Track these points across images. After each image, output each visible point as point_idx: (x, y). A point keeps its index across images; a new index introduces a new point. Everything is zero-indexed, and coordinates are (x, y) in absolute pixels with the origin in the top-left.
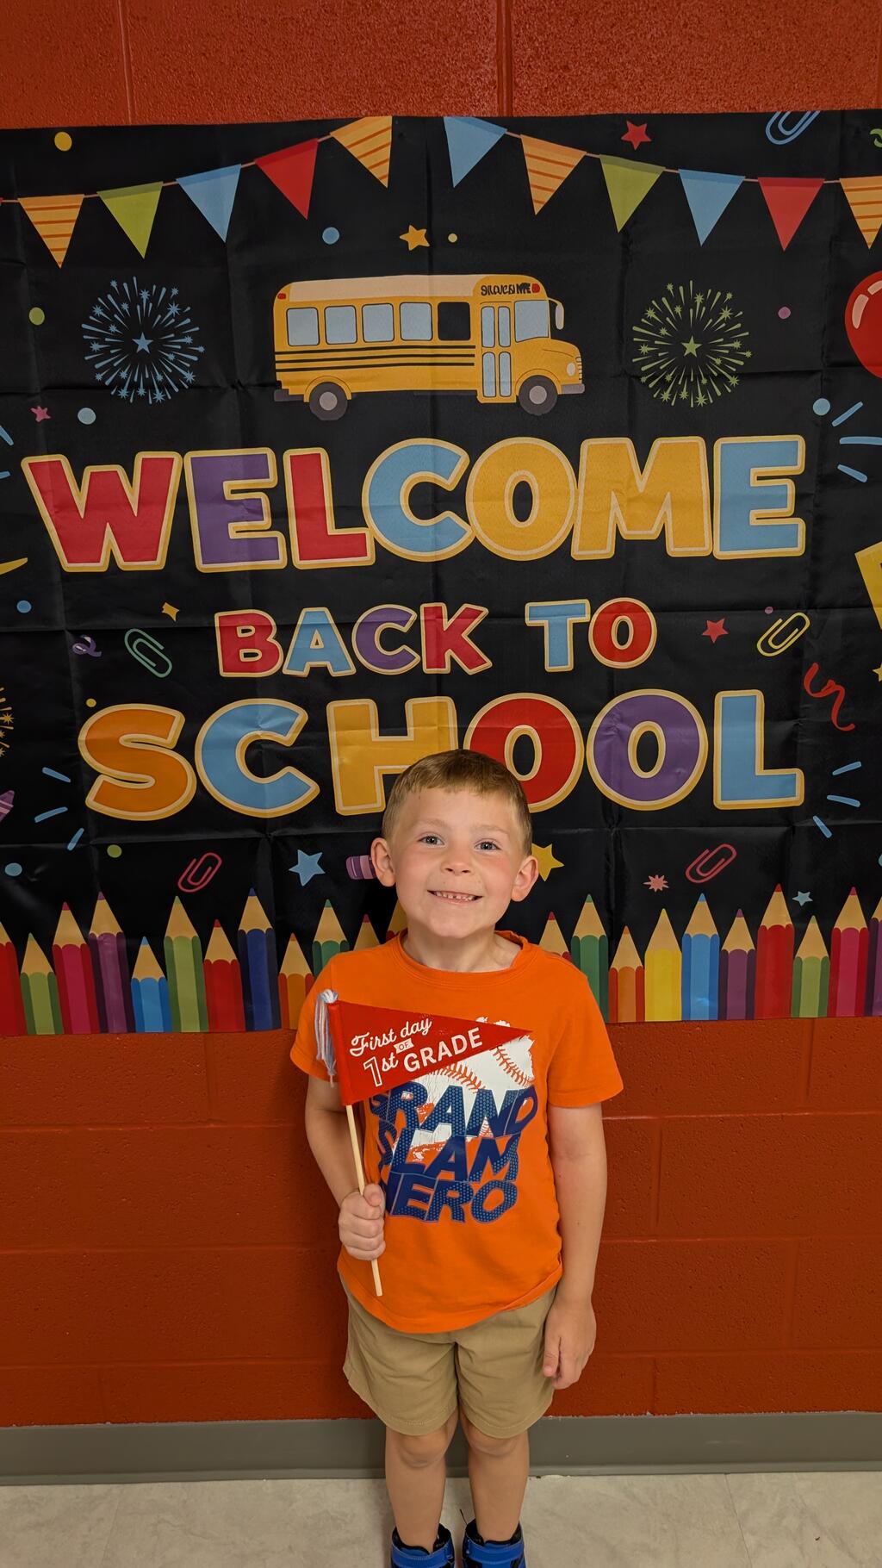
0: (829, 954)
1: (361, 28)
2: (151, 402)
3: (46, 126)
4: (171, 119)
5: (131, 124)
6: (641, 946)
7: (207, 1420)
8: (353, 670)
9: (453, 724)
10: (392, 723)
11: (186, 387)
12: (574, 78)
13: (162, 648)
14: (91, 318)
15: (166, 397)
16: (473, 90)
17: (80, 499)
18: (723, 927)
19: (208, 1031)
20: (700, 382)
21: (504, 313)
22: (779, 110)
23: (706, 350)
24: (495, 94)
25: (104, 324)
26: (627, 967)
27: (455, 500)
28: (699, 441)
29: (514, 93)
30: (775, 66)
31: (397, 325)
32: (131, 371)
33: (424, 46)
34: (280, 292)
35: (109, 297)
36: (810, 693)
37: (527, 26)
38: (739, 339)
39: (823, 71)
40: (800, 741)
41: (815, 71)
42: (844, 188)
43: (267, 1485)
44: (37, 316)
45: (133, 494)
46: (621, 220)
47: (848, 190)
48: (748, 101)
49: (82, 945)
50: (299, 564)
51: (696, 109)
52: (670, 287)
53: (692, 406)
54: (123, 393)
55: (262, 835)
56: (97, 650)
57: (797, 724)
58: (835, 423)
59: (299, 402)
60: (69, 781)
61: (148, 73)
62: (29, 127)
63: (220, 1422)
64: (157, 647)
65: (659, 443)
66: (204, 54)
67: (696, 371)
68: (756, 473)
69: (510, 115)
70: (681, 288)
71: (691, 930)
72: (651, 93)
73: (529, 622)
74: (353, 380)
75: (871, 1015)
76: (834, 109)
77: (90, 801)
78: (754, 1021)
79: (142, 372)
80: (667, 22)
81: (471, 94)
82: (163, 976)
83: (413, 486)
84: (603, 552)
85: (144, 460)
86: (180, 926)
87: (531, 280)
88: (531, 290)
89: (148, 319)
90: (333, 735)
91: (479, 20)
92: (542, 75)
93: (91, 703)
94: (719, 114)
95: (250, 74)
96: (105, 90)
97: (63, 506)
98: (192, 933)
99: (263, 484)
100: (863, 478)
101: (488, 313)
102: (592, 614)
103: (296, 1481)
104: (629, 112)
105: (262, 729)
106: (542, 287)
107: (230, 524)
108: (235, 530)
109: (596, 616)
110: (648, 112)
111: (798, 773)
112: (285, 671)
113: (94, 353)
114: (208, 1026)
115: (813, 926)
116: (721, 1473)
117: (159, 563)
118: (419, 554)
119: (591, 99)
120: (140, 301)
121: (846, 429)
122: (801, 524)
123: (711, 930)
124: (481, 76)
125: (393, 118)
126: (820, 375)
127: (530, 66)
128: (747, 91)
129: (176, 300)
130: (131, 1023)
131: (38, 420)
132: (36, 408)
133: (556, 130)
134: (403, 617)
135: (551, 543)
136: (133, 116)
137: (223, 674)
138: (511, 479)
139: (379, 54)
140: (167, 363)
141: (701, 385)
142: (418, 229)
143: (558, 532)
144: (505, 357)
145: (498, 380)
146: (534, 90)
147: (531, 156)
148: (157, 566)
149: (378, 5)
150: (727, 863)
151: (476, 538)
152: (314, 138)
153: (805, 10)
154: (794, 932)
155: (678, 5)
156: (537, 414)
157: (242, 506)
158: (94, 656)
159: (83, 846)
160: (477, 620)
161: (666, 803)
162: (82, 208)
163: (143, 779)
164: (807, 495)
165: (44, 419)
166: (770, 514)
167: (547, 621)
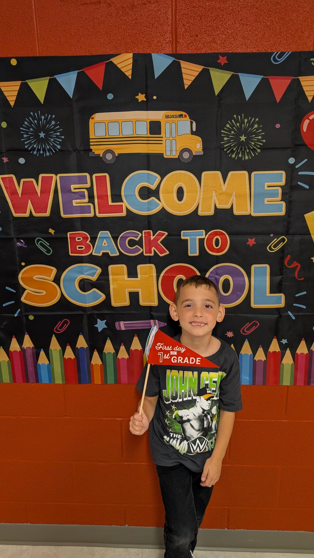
0: (294, 362)
1: (121, 21)
2: (45, 156)
3: (8, 56)
4: (53, 54)
5: (38, 55)
7: (64, 524)
8: (118, 254)
9: (154, 274)
10: (132, 273)
11: (58, 151)
12: (200, 39)
13: (48, 244)
14: (23, 125)
15: (50, 154)
16: (163, 44)
18: (255, 351)
19: (65, 383)
20: (246, 151)
21: (174, 125)
22: (276, 51)
23: (248, 139)
24: (171, 45)
25: (28, 128)
27: (155, 193)
28: (246, 173)
29: (178, 45)
30: (275, 35)
31: (134, 129)
32: (38, 145)
33: (144, 28)
34: (92, 117)
35: (30, 118)
36: (287, 266)
37: (183, 21)
38: (261, 135)
39: (293, 37)
40: (283, 284)
41: (290, 37)
42: (300, 80)
43: (86, 549)
44: (4, 125)
45: (38, 189)
46: (217, 91)
47: (302, 81)
48: (264, 48)
49: (20, 351)
50: (98, 215)
51: (245, 51)
52: (235, 116)
53: (243, 160)
54: (35, 153)
55: (85, 313)
57: (283, 277)
58: (297, 167)
59: (98, 156)
60: (15, 292)
61: (44, 37)
62: (2, 57)
63: (69, 525)
64: (47, 244)
65: (231, 173)
66: (64, 31)
67: (245, 147)
68: (267, 185)
69: (176, 53)
70: (239, 117)
71: (243, 352)
72: (228, 45)
73: (182, 238)
74: (118, 149)
75: (310, 385)
76: (297, 51)
77: (23, 299)
78: (266, 386)
79: (42, 145)
80: (234, 19)
81: (162, 46)
82: (49, 363)
83: (140, 188)
84: (210, 213)
85: (42, 177)
86: (55, 345)
87: (184, 113)
88: (183, 117)
89: (44, 126)
90: (111, 277)
91: (165, 18)
92: (188, 38)
93: (23, 264)
94: (253, 53)
95: (81, 38)
96: (29, 43)
97: (13, 193)
98: (59, 348)
99: (85, 186)
100: (307, 187)
101: (168, 125)
102: (206, 235)
103: (96, 548)
104: (220, 52)
105: (84, 275)
106: (187, 115)
107: (73, 201)
108: (75, 203)
110: (227, 52)
111: (282, 295)
112: (93, 254)
114: (65, 382)
115: (288, 352)
116: (253, 552)
117: (48, 214)
118: (142, 212)
119: (206, 47)
120: (41, 120)
121: (301, 169)
122: (284, 203)
123: (250, 352)
124: (165, 39)
125: (133, 54)
126: (291, 149)
127: (183, 35)
128: (264, 44)
129: (54, 119)
130: (37, 380)
131: (4, 162)
132: (4, 158)
133: (192, 58)
134: (137, 235)
135: (191, 209)
136: (39, 52)
137: (70, 254)
138: (176, 186)
139: (128, 31)
140: (51, 142)
141: (246, 152)
142: (142, 94)
143: (193, 205)
144: (174, 141)
145: (171, 149)
146: (185, 44)
147: (184, 68)
148: (47, 215)
149: (128, 13)
150: (255, 328)
151: (163, 207)
152: (104, 61)
153: (286, 15)
154: (281, 354)
155: (239, 13)
156: (186, 162)
157: (78, 194)
158: (24, 247)
159: (20, 315)
160: (163, 237)
161: (233, 305)
162: (21, 86)
163: (42, 292)
164: (286, 193)
165: (7, 162)
166: (272, 200)
167: (189, 237)
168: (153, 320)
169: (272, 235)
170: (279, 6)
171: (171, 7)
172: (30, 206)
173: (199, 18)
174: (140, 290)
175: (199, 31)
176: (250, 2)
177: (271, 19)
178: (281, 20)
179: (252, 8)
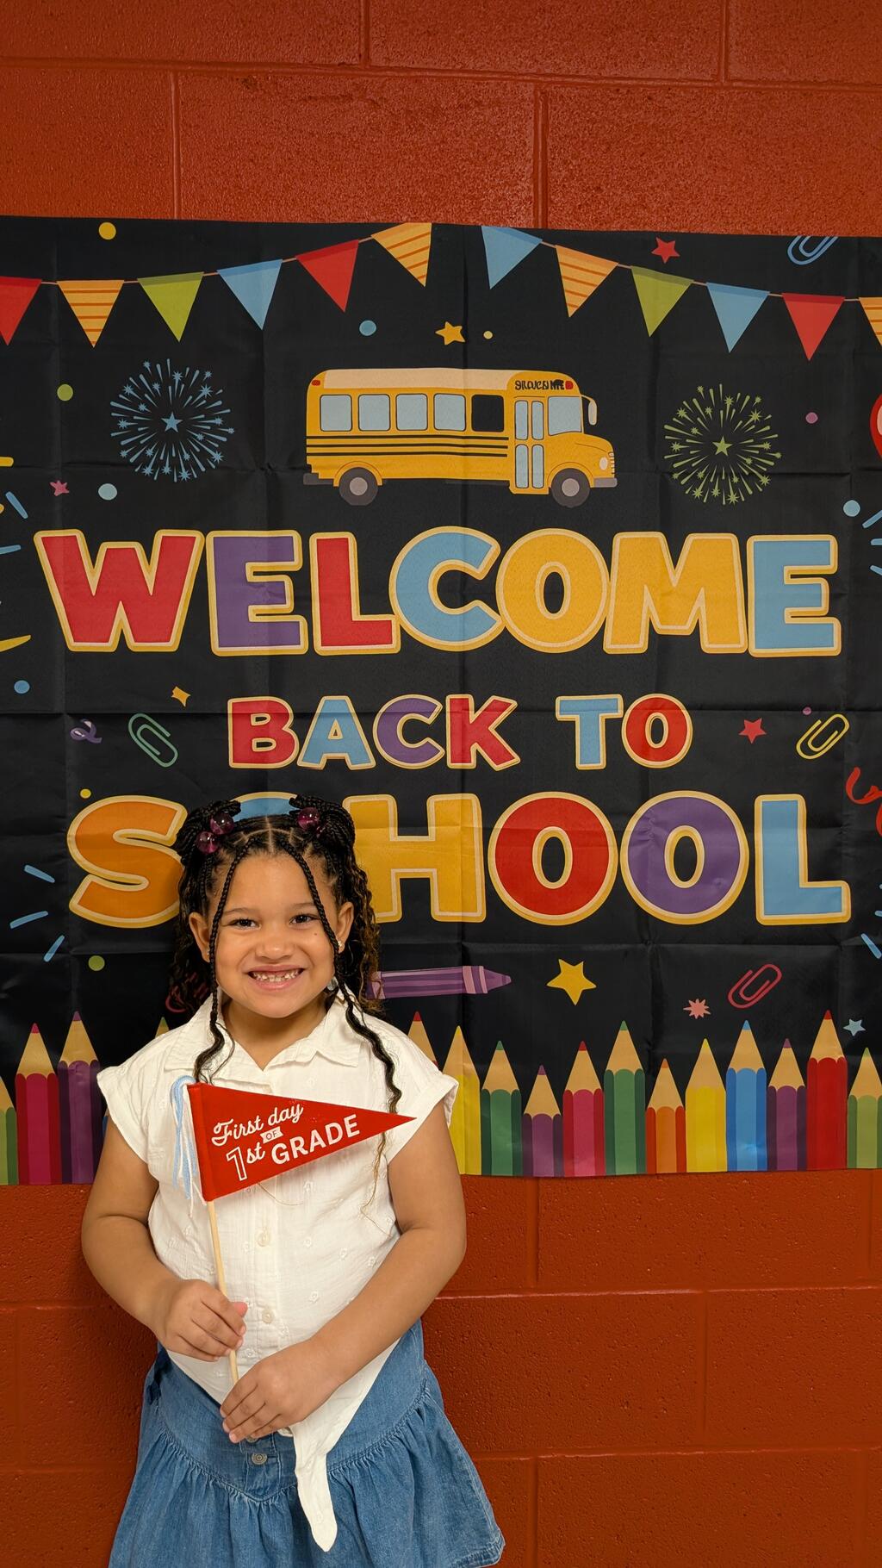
1: (405, 145)
2: (176, 480)
3: (91, 216)
4: (216, 215)
5: (176, 217)
6: (682, 1083)
8: (372, 763)
9: (477, 824)
10: (413, 821)
11: (214, 467)
12: (606, 198)
13: (168, 735)
14: (121, 396)
16: (510, 204)
18: (770, 1061)
21: (538, 407)
22: (799, 234)
23: (737, 450)
24: (531, 209)
25: (134, 403)
26: (665, 1108)
27: (485, 590)
28: (732, 539)
29: (549, 208)
30: (795, 196)
31: (431, 415)
32: (158, 450)
33: (463, 163)
34: (314, 379)
35: (141, 377)
36: (853, 799)
37: (562, 151)
38: (768, 440)
39: (839, 203)
40: (844, 851)
41: (832, 203)
42: (864, 306)
44: (65, 393)
45: (149, 572)
46: (651, 328)
47: (868, 308)
48: (770, 225)
49: (51, 1075)
50: (320, 649)
51: (722, 231)
52: (700, 389)
53: (724, 503)
54: (148, 471)
56: (96, 736)
57: (840, 833)
58: (866, 525)
59: (329, 485)
60: (52, 880)
61: (196, 174)
62: (74, 216)
64: (163, 733)
65: (691, 539)
66: (252, 161)
67: (727, 469)
68: (789, 571)
69: (545, 228)
71: (735, 1065)
72: (679, 215)
73: (560, 717)
74: (384, 466)
76: (851, 236)
77: (75, 905)
78: (807, 1173)
79: (169, 451)
80: (693, 154)
81: (508, 208)
83: (442, 573)
84: (636, 646)
85: (164, 538)
87: (565, 378)
88: (564, 386)
89: (179, 400)
91: (517, 143)
92: (576, 194)
93: (86, 794)
94: (742, 235)
95: (295, 179)
96: (153, 187)
97: (74, 581)
99: (287, 566)
101: (522, 406)
102: (625, 709)
104: (658, 230)
106: (575, 383)
107: (250, 607)
108: (255, 613)
109: (629, 711)
110: (677, 231)
111: (843, 887)
112: (300, 763)
113: (121, 430)
115: (867, 1061)
117: (172, 645)
118: (446, 643)
119: (622, 217)
120: (172, 382)
121: (877, 531)
122: (836, 624)
123: (758, 1064)
124: (518, 192)
125: (434, 225)
126: (848, 478)
127: (564, 186)
128: (769, 217)
129: (209, 382)
131: (57, 494)
132: (56, 483)
133: (588, 242)
134: (430, 708)
135: (586, 633)
136: (179, 213)
137: (232, 764)
138: (543, 569)
139: (421, 168)
140: (195, 443)
141: (732, 483)
142: (454, 325)
143: (590, 624)
144: (538, 450)
145: (530, 472)
146: (568, 207)
147: (565, 264)
148: (169, 647)
149: (421, 125)
150: (772, 986)
151: (505, 628)
152: (356, 238)
153: (820, 150)
154: (846, 1066)
155: (703, 139)
156: (569, 507)
157: (262, 588)
158: (93, 741)
159: (61, 956)
160: (505, 713)
161: (704, 917)
162: (121, 292)
163: (137, 880)
164: (842, 595)
165: (63, 494)
166: (805, 612)
167: (578, 716)
168: (470, 967)
169: (807, 712)
170: (802, 130)
171: (533, 119)
172: (121, 621)
173: (604, 148)
174: (434, 871)
175: (604, 178)
177: (783, 159)
178: (809, 163)
179: (736, 131)
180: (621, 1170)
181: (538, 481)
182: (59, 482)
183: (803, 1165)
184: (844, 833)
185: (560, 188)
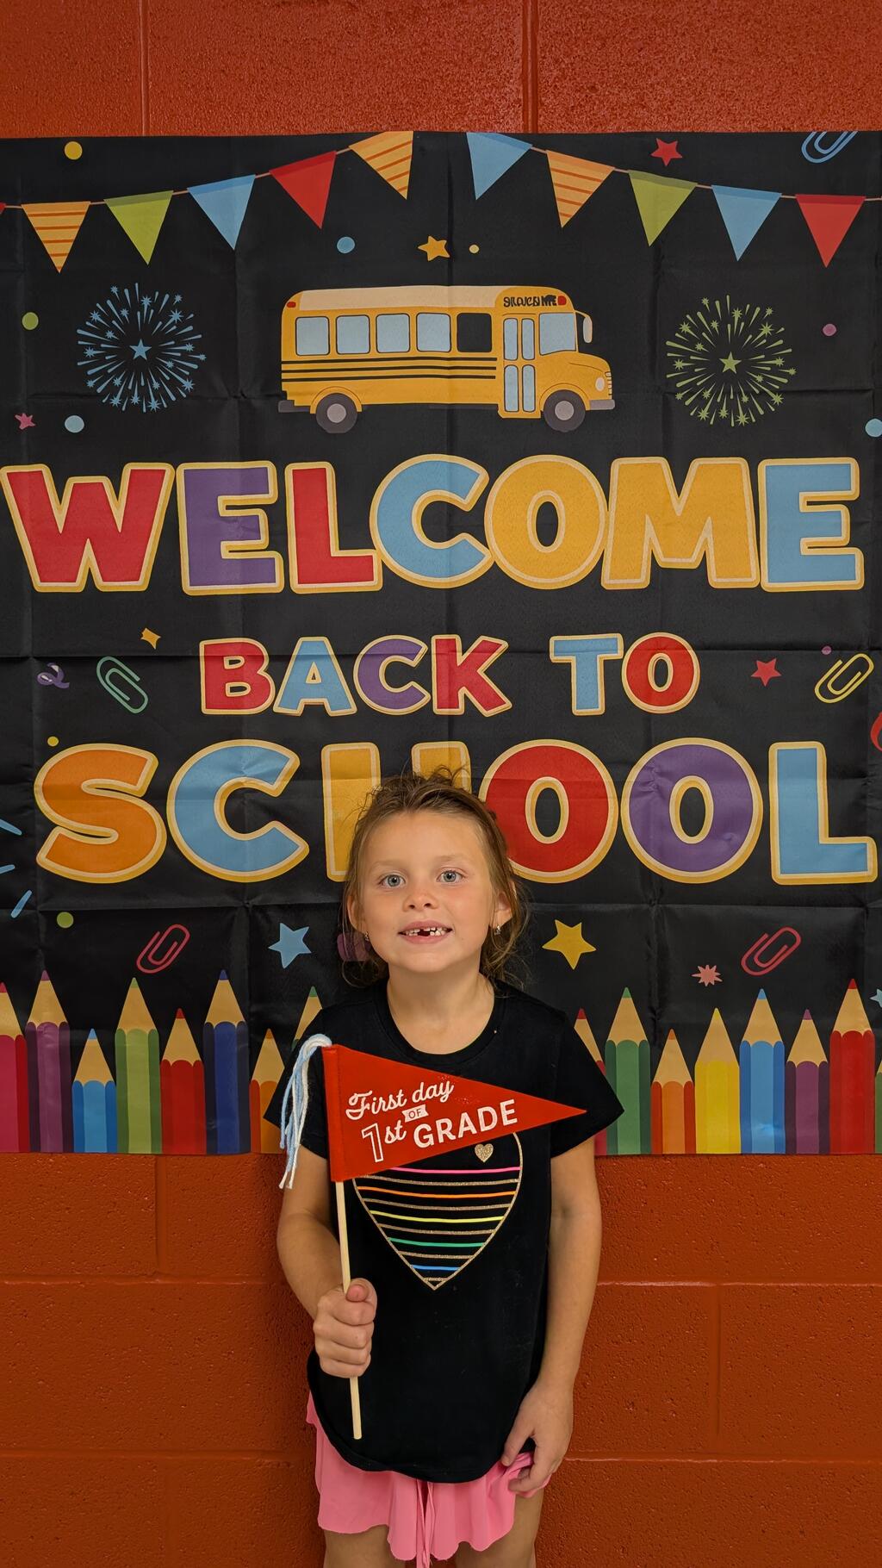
1: (384, 48)
2: (145, 410)
3: (57, 135)
5: (144, 134)
6: (691, 1057)
8: (353, 709)
9: (466, 774)
11: (185, 396)
12: (602, 98)
13: (138, 679)
14: (87, 323)
16: (498, 108)
17: (60, 513)
18: (789, 1034)
19: (160, 1152)
21: (528, 325)
22: (814, 130)
23: (746, 367)
24: (520, 112)
25: (101, 330)
26: (672, 1082)
27: (472, 522)
28: (742, 463)
29: (540, 111)
30: (809, 89)
31: (414, 336)
32: (126, 379)
33: (447, 66)
34: (290, 300)
35: (109, 302)
36: (878, 747)
37: (553, 49)
38: (781, 356)
39: (859, 94)
40: (869, 804)
41: (850, 95)
44: (30, 321)
45: (118, 507)
46: (651, 238)
48: (782, 121)
49: (19, 1037)
50: (297, 587)
51: (728, 129)
53: (733, 425)
54: (116, 401)
55: (241, 905)
56: (64, 681)
57: (865, 784)
59: (305, 412)
60: (19, 833)
61: (165, 88)
62: (40, 137)
64: (132, 677)
65: (696, 464)
66: (224, 72)
67: (736, 387)
68: (805, 498)
69: (535, 132)
70: (717, 303)
71: (749, 1037)
72: (681, 113)
73: (554, 658)
74: (364, 392)
76: (872, 130)
77: (42, 858)
78: (830, 1157)
79: (137, 379)
80: (697, 47)
81: (495, 113)
82: (111, 1078)
83: (426, 505)
84: (637, 581)
85: (133, 472)
86: (135, 1016)
87: (557, 293)
88: (557, 302)
89: (148, 326)
90: (328, 785)
91: (505, 43)
92: (568, 94)
93: (53, 741)
94: (751, 132)
95: (269, 90)
96: (120, 103)
97: (40, 520)
98: (149, 1026)
99: (262, 500)
102: (626, 650)
104: (659, 130)
105: (245, 777)
106: (568, 299)
107: (222, 543)
108: (228, 549)
109: (630, 652)
110: (679, 130)
111: (869, 843)
112: (276, 709)
113: (88, 359)
114: (161, 1145)
117: (141, 584)
118: (431, 580)
119: (619, 118)
120: (141, 307)
122: (858, 554)
123: (775, 1037)
124: (506, 94)
125: (415, 132)
126: (869, 394)
127: (556, 86)
128: (780, 112)
129: (179, 307)
130: (69, 1140)
131: (22, 427)
132: (21, 415)
133: (581, 146)
134: (415, 650)
135: (582, 567)
136: (148, 130)
137: (205, 711)
138: (535, 498)
139: (401, 73)
140: (166, 372)
141: (741, 402)
142: (438, 239)
143: (587, 557)
144: (528, 371)
145: (521, 394)
146: (560, 109)
147: (557, 171)
148: (139, 587)
149: (401, 27)
150: (789, 952)
151: (495, 563)
152: (332, 150)
153: (836, 37)
154: (874, 1039)
155: (707, 31)
156: (563, 431)
157: (236, 525)
158: (60, 686)
159: (29, 912)
160: (495, 654)
161: (716, 875)
162: (88, 215)
163: (106, 833)
164: (862, 523)
165: (29, 427)
166: (821, 542)
167: (574, 657)
170: (816, 17)
171: (521, 16)
173: (598, 44)
175: (600, 77)
176: (737, 6)
177: (796, 49)
178: (824, 52)
179: (743, 21)
180: (623, 1149)
181: (529, 405)
182: (24, 415)
183: (825, 1149)
184: (869, 784)
185: (551, 89)
